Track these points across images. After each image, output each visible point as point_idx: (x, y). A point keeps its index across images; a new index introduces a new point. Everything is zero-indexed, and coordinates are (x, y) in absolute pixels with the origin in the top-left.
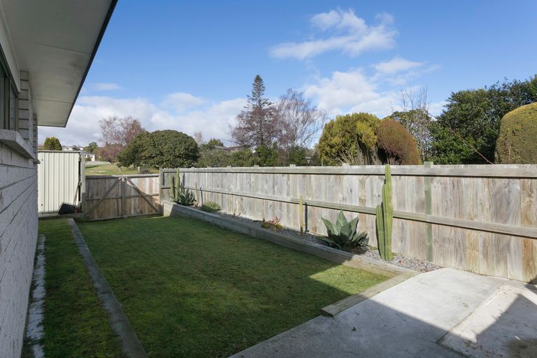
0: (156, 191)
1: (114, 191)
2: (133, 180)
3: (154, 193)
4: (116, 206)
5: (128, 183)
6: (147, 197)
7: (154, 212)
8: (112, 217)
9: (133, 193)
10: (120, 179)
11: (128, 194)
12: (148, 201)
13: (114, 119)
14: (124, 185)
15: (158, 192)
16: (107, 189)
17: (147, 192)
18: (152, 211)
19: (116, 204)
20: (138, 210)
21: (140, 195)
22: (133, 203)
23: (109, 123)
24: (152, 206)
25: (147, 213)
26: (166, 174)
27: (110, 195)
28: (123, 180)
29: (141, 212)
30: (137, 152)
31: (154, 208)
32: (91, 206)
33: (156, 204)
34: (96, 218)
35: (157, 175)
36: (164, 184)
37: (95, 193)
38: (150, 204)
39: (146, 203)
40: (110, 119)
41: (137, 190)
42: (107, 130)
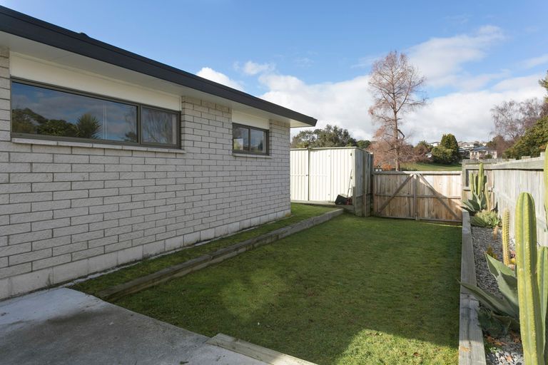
0: (457, 193)
1: (405, 188)
2: (427, 178)
3: (454, 195)
4: (407, 206)
5: (421, 181)
6: (444, 200)
7: (453, 219)
8: (403, 217)
9: (427, 193)
10: (411, 175)
11: (420, 194)
12: (445, 205)
13: (511, 104)
14: (416, 182)
15: (459, 195)
16: (399, 186)
17: (445, 194)
18: (451, 218)
19: (408, 204)
20: (433, 214)
21: (436, 196)
22: (427, 204)
23: (502, 110)
24: (451, 212)
25: (444, 218)
26: (470, 172)
27: (401, 193)
28: (415, 177)
29: (437, 217)
30: (534, 144)
31: (454, 214)
32: (384, 202)
33: (457, 210)
34: (388, 215)
35: (458, 172)
36: (467, 185)
37: (387, 190)
38: (447, 208)
39: (443, 207)
40: (506, 105)
41: (432, 190)
42: (500, 119)
